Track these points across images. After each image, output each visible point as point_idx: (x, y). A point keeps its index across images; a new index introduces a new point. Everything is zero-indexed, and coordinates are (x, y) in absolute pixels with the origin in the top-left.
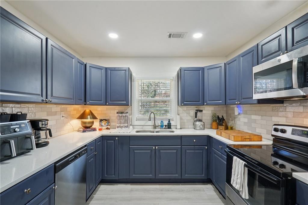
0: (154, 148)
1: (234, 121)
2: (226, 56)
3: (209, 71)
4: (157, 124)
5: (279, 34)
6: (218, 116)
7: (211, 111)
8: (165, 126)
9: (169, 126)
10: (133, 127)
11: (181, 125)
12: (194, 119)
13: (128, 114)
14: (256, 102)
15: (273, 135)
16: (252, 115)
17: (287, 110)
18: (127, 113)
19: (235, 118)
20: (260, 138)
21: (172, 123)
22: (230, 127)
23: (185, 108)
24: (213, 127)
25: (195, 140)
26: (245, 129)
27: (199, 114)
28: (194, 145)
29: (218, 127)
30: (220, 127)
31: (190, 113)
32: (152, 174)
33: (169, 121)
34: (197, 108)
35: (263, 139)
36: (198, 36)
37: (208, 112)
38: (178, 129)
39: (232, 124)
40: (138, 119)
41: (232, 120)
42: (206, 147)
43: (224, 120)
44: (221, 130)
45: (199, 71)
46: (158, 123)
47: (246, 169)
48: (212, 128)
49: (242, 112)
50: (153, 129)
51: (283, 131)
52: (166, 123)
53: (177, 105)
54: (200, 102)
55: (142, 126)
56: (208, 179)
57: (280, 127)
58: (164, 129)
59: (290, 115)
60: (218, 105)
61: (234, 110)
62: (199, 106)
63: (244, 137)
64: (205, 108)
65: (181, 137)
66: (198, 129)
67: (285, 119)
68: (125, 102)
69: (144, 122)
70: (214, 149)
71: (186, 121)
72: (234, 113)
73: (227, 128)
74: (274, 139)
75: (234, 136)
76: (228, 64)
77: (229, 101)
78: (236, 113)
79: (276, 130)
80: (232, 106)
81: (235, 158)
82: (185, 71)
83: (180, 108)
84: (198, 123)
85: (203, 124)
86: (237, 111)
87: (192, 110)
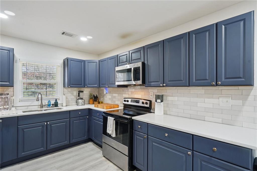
0: (46, 124)
1: (103, 98)
2: (98, 55)
3: (89, 64)
4: (44, 104)
5: (126, 54)
6: (94, 95)
7: (88, 92)
8: (52, 105)
9: (56, 105)
10: (16, 109)
11: (66, 103)
12: (77, 98)
13: (9, 95)
14: (116, 86)
15: (123, 104)
16: (113, 94)
17: (129, 91)
18: (7, 95)
19: (104, 96)
20: (118, 106)
21: (59, 102)
22: (101, 102)
23: (70, 89)
24: (91, 103)
25: (80, 113)
26: (110, 102)
27: (81, 94)
28: (79, 116)
29: (93, 103)
30: (95, 103)
31: (73, 94)
32: (43, 148)
33: (56, 100)
34: (78, 89)
35: (119, 107)
36: (84, 39)
37: (87, 92)
38: (64, 106)
39: (102, 100)
40: (21, 100)
41: (102, 98)
42: (88, 117)
43: (98, 97)
44: (96, 104)
45: (81, 63)
46: (45, 102)
47: (115, 121)
48: (89, 104)
49: (108, 92)
50: (40, 108)
51: (128, 101)
52: (53, 102)
53: (63, 87)
54: (82, 85)
55: (27, 107)
56: (89, 139)
57: (126, 99)
58: (52, 107)
59: (130, 93)
60: (93, 87)
61: (103, 91)
62: (80, 88)
63: (111, 106)
64: (85, 89)
65: (70, 112)
66: (80, 105)
67: (128, 95)
68: (9, 83)
69: (30, 102)
70: (93, 117)
71: (70, 100)
72: (103, 93)
73: (99, 103)
74: (124, 106)
75: (106, 106)
76: (101, 62)
77: (101, 85)
78: (105, 93)
79: (125, 101)
80: (102, 88)
81: (109, 117)
82: (71, 61)
83: (65, 89)
84: (80, 100)
85: (84, 101)
86: (105, 91)
87: (75, 92)
